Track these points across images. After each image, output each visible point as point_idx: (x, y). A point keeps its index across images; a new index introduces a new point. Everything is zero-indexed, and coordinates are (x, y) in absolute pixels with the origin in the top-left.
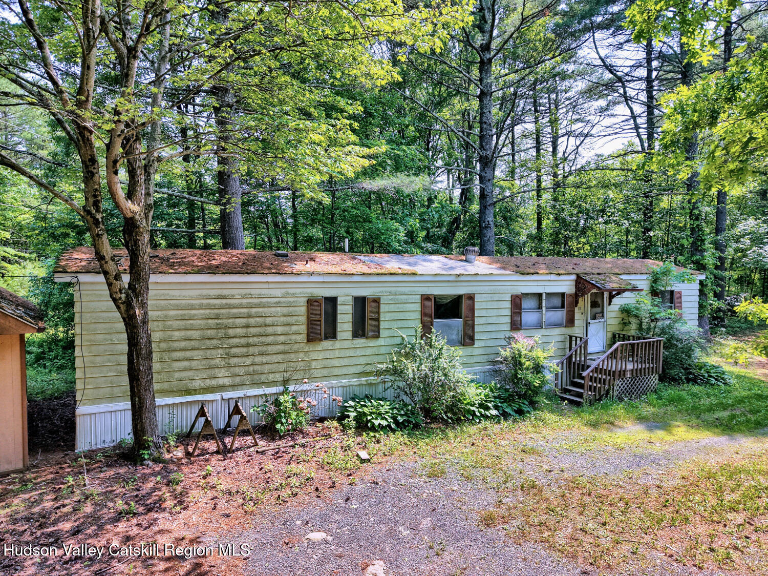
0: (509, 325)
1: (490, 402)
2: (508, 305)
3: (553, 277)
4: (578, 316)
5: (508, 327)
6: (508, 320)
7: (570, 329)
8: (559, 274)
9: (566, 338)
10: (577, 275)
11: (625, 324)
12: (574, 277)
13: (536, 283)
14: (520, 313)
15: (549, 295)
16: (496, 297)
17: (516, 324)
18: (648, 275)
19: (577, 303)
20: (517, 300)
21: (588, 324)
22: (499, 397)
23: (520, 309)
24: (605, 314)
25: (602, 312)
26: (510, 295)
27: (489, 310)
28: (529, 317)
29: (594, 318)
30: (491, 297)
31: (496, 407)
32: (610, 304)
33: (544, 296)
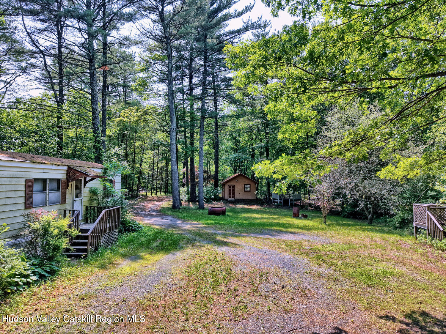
0: (23, 205)
1: (28, 270)
2: (23, 188)
3: (54, 167)
4: (68, 196)
5: (22, 206)
6: (22, 200)
7: (63, 205)
8: (58, 165)
9: (61, 212)
10: (68, 166)
11: (91, 200)
12: (66, 168)
13: (42, 171)
14: (32, 194)
15: (51, 180)
16: (14, 181)
17: (28, 204)
18: (102, 170)
19: (68, 186)
20: (30, 184)
21: (73, 201)
22: (33, 265)
23: (32, 191)
24: (82, 194)
25: (81, 193)
26: (24, 180)
27: (7, 192)
28: (37, 197)
29: (77, 197)
30: (10, 181)
31: (34, 273)
32: (84, 188)
33: (48, 180)
